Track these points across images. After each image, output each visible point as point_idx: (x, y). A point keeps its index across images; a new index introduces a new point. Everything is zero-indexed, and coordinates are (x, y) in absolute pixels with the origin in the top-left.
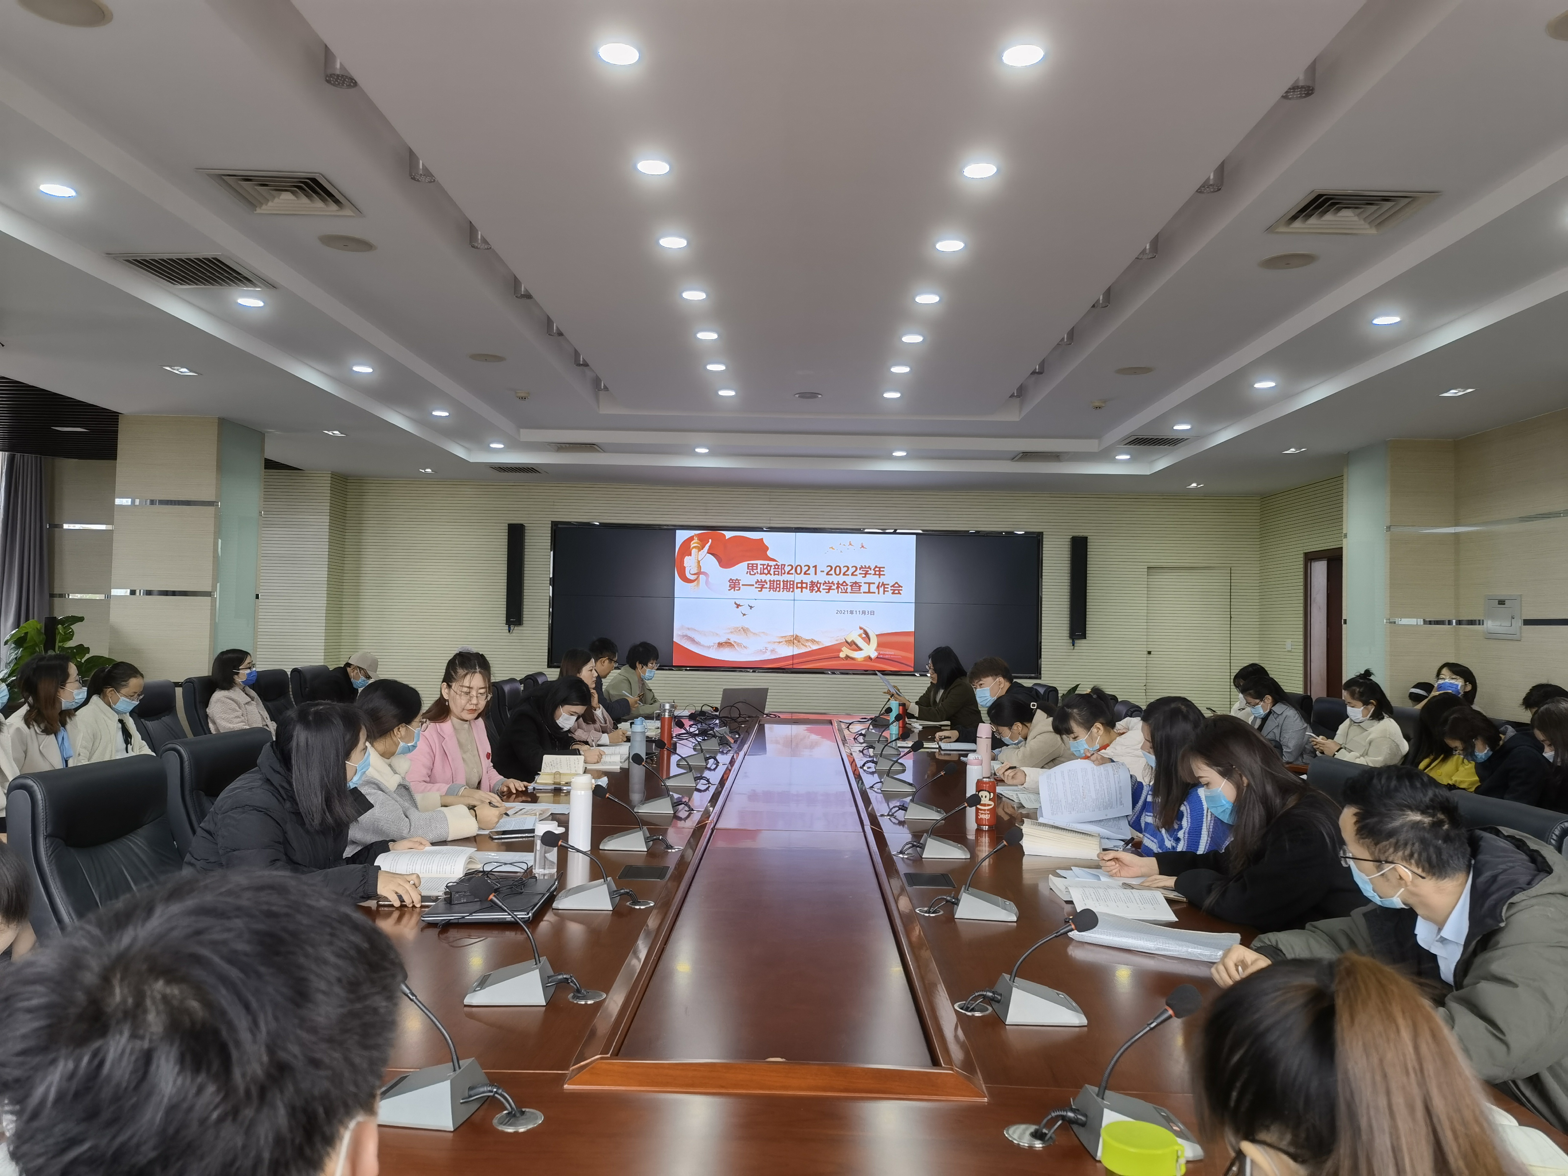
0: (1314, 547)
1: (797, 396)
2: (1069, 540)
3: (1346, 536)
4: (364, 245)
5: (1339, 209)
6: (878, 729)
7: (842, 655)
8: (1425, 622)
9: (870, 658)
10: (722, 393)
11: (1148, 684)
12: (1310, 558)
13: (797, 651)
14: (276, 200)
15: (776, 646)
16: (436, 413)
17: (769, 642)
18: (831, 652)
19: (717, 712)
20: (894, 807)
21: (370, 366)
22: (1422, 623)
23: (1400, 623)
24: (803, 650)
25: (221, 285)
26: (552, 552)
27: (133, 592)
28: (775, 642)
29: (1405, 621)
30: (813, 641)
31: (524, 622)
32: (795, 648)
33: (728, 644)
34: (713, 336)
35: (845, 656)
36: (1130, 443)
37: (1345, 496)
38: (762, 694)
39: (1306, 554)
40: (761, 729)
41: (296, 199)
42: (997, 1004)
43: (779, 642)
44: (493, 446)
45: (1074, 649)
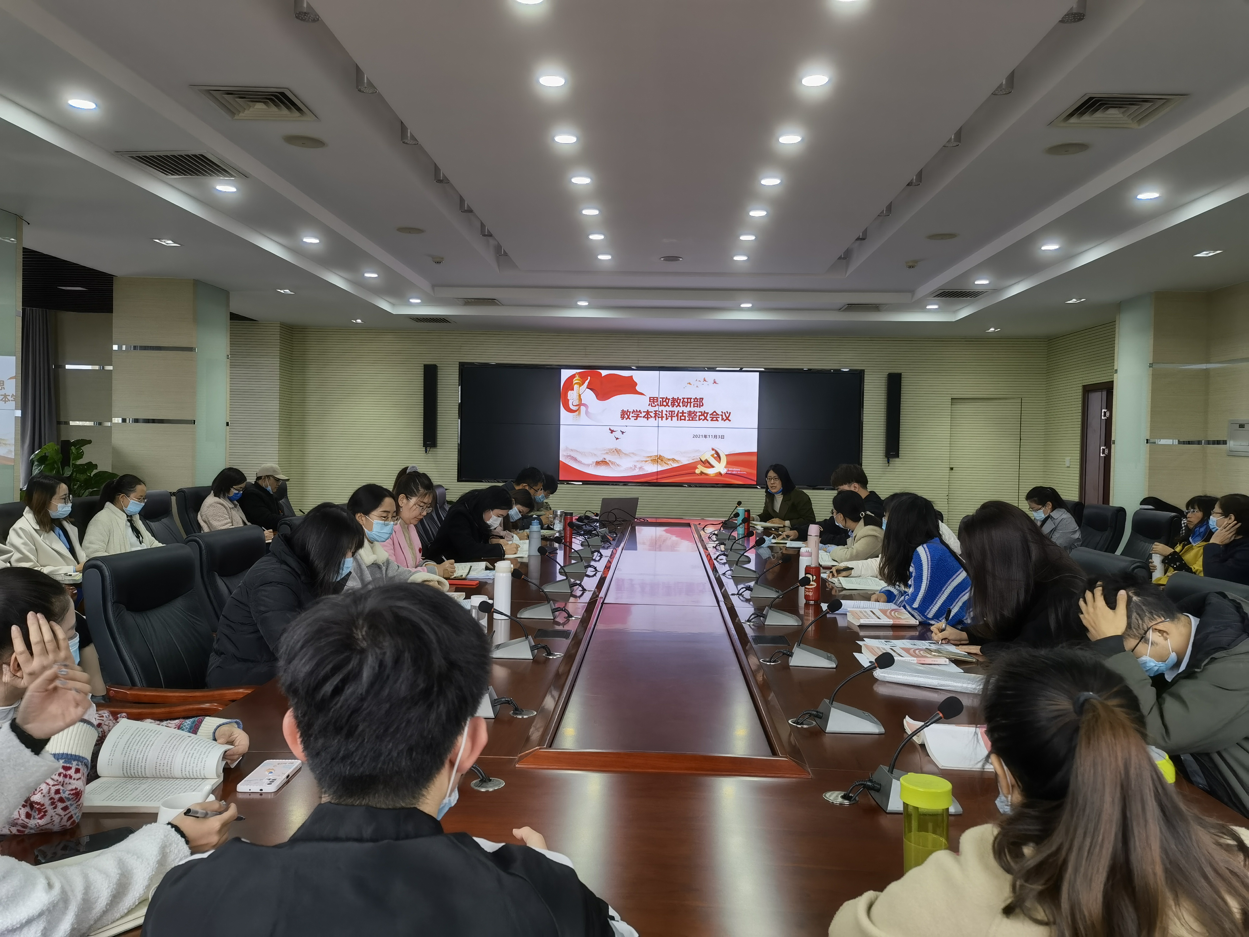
0: (1092, 380)
1: (662, 259)
2: (886, 376)
3: (1116, 370)
4: (316, 143)
5: (1107, 108)
6: (727, 530)
7: (698, 471)
8: (1179, 442)
9: (720, 473)
10: (601, 257)
11: (949, 495)
12: (1088, 390)
13: (660, 468)
14: (251, 109)
15: (643, 464)
16: (367, 275)
17: (638, 461)
18: (689, 469)
19: (597, 516)
20: (742, 588)
21: (316, 237)
22: (1177, 443)
23: (1159, 443)
24: (665, 467)
25: (204, 175)
26: (460, 387)
27: (124, 420)
28: (642, 461)
29: (1163, 442)
30: (674, 460)
31: (438, 445)
32: (659, 466)
33: (604, 463)
34: (595, 212)
35: (699, 472)
36: (938, 296)
37: (1116, 339)
38: (634, 502)
39: (1084, 387)
40: (633, 531)
41: (267, 108)
42: (819, 720)
43: (646, 461)
44: (412, 301)
45: (889, 466)
